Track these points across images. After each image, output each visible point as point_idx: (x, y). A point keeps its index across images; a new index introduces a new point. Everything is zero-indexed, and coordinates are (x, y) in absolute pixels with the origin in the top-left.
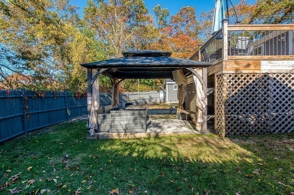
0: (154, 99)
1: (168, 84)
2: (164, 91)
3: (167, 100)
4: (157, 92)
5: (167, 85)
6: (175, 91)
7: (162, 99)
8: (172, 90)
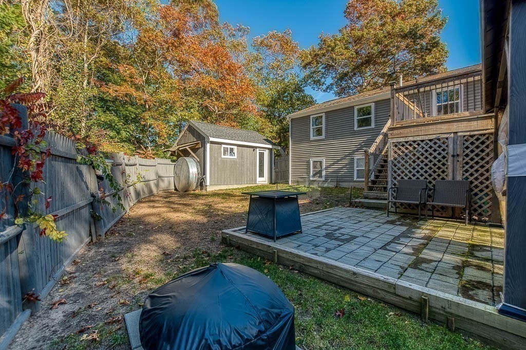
0: (166, 180)
1: (212, 143)
3: (208, 183)
4: (169, 161)
5: (208, 145)
6: (224, 162)
7: (194, 180)
8: (220, 159)
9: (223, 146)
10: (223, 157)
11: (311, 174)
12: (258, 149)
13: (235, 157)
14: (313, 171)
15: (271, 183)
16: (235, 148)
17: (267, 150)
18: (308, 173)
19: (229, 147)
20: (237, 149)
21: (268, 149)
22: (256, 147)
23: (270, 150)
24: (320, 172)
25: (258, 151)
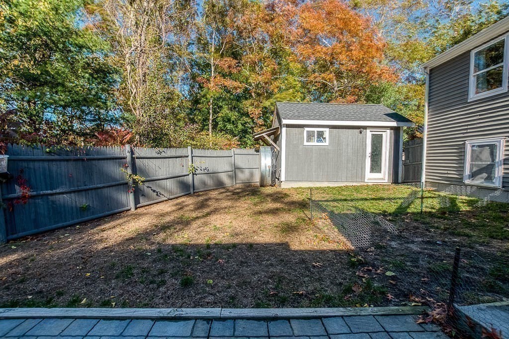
0: (247, 172)
1: (288, 126)
2: (273, 148)
3: (283, 178)
4: (252, 151)
5: (284, 130)
6: (309, 150)
7: (267, 173)
8: (301, 147)
9: (307, 129)
10: (306, 143)
11: (467, 172)
12: (368, 131)
13: (327, 143)
14: (472, 166)
15: (396, 181)
16: (327, 131)
17: (388, 131)
18: (461, 169)
19: (316, 130)
20: (330, 132)
21: (391, 128)
22: (365, 128)
23: (396, 130)
24: (489, 170)
25: (369, 134)
